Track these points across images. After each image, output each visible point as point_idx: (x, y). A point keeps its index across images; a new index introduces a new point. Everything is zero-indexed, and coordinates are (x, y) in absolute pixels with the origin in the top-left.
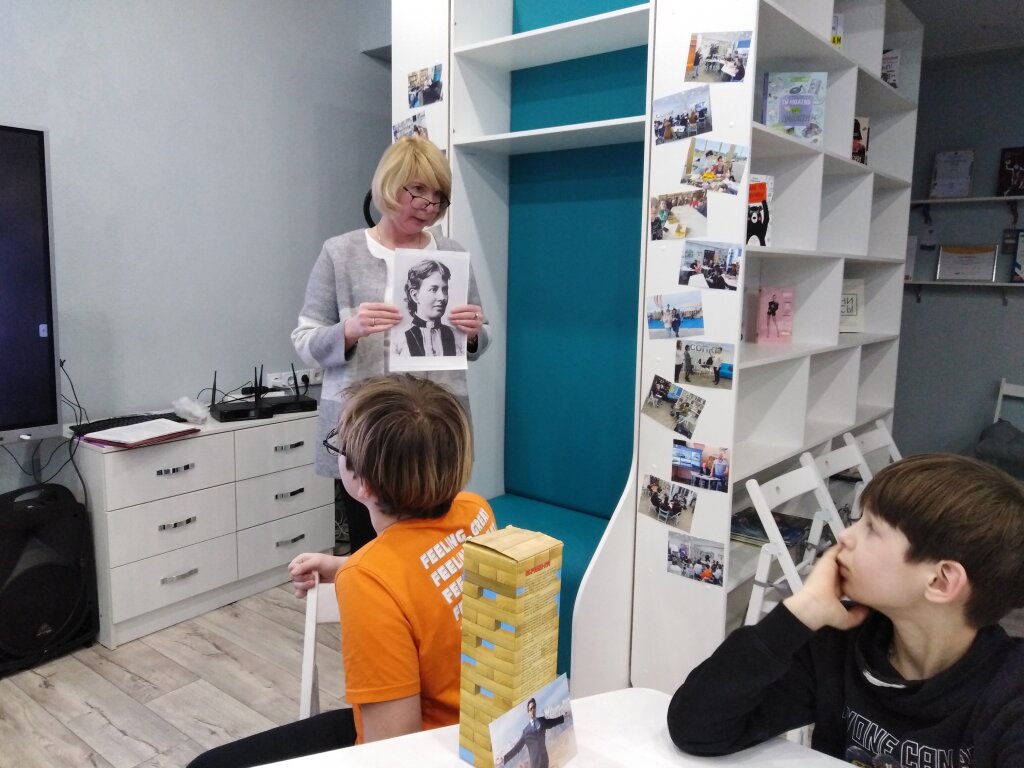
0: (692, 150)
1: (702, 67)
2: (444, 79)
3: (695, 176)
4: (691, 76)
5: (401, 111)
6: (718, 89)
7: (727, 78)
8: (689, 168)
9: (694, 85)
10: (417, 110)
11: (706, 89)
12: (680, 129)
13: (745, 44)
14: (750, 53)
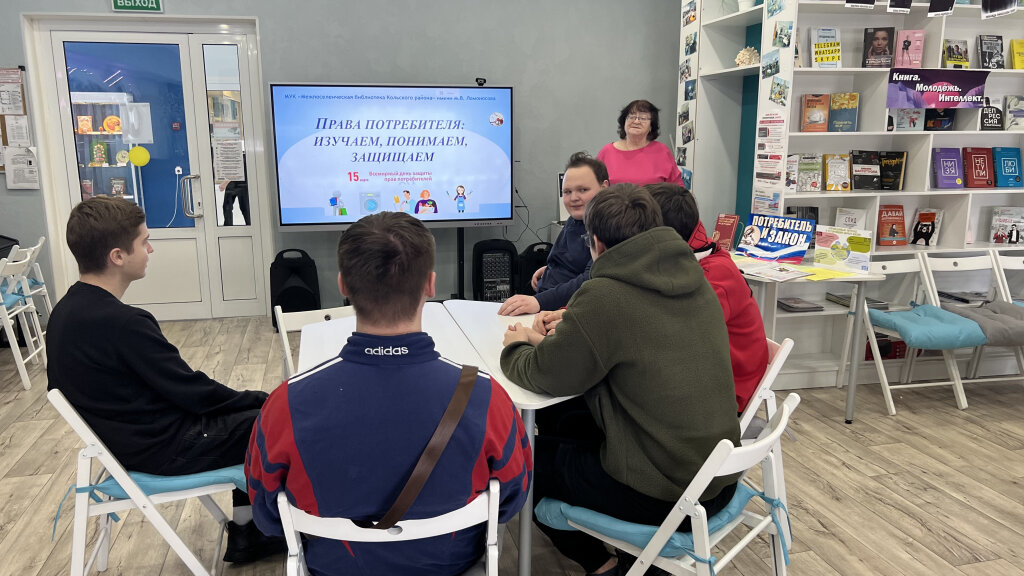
0: (773, 83)
1: (778, 39)
2: (697, 40)
3: (773, 97)
4: (774, 44)
5: (683, 57)
6: (783, 51)
7: (785, 45)
8: (772, 92)
9: (776, 48)
10: (688, 57)
11: (778, 51)
12: (769, 71)
13: (791, 28)
14: (793, 32)
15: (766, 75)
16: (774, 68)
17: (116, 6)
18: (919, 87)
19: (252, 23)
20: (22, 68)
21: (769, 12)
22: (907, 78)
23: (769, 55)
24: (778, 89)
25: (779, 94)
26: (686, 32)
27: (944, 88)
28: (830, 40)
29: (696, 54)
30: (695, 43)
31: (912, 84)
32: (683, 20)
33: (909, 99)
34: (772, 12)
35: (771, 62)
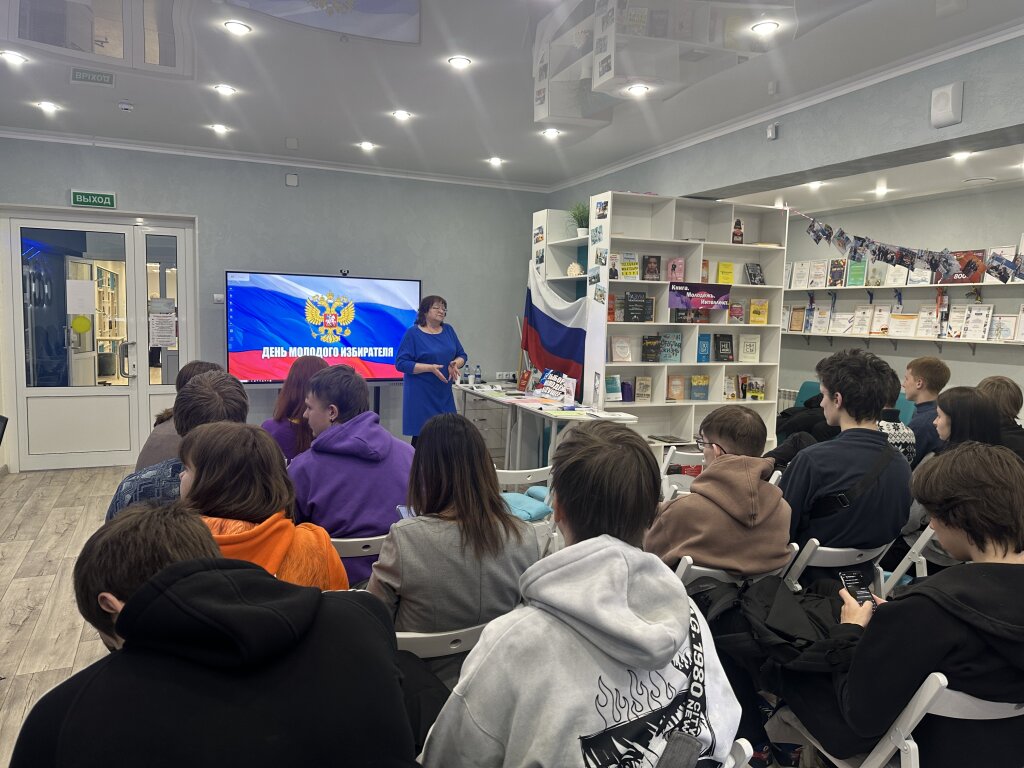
0: (596, 288)
2: (544, 254)
3: (596, 297)
7: (603, 264)
8: (595, 294)
9: (597, 266)
11: (599, 267)
12: (593, 280)
14: (608, 256)
15: (591, 283)
16: (597, 278)
18: (689, 294)
19: (192, 220)
21: (593, 241)
22: (681, 288)
23: (593, 270)
24: (599, 293)
25: (599, 297)
26: (536, 248)
27: (704, 295)
28: (632, 261)
29: (543, 264)
30: (543, 256)
31: (684, 293)
32: (534, 240)
33: (682, 302)
34: (594, 242)
35: (595, 274)
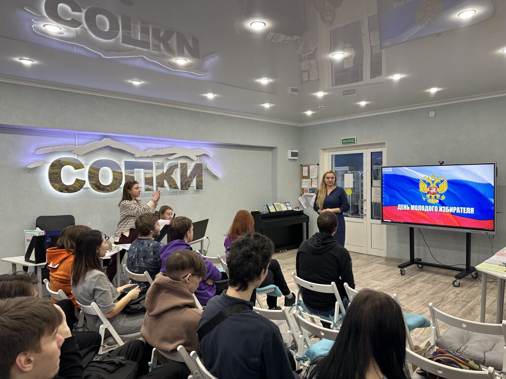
17: (343, 143)
19: (385, 143)
20: (318, 165)
